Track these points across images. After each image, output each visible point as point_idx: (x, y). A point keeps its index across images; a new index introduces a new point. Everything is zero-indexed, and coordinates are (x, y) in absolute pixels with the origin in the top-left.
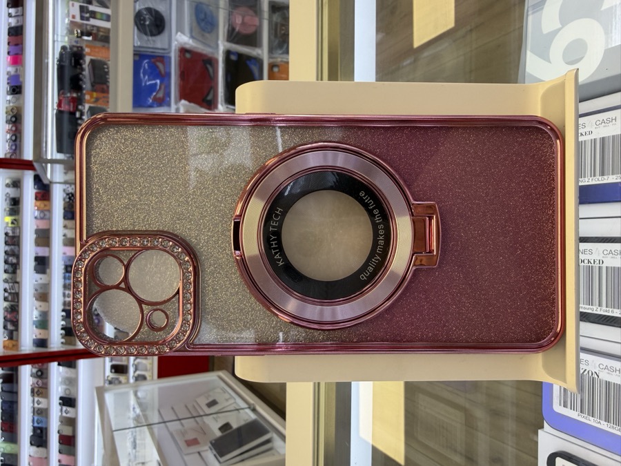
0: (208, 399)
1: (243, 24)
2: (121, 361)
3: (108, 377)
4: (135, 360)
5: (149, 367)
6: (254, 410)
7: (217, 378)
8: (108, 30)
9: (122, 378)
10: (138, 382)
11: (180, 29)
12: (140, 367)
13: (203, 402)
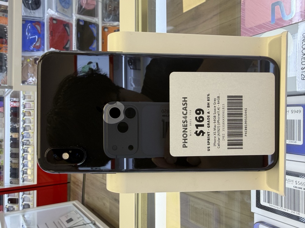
0: (67, 217)
1: (87, 4)
2: (15, 196)
3: (6, 206)
4: (22, 195)
5: (31, 199)
6: (95, 224)
7: (72, 205)
8: (7, 7)
9: (15, 206)
10: (24, 209)
11: (50, 7)
12: (26, 199)
13: (64, 219)
